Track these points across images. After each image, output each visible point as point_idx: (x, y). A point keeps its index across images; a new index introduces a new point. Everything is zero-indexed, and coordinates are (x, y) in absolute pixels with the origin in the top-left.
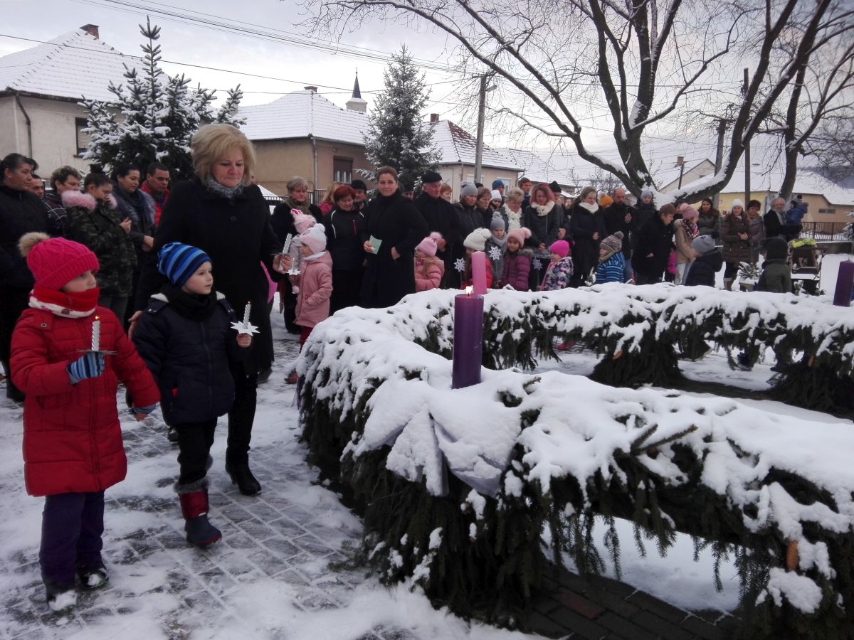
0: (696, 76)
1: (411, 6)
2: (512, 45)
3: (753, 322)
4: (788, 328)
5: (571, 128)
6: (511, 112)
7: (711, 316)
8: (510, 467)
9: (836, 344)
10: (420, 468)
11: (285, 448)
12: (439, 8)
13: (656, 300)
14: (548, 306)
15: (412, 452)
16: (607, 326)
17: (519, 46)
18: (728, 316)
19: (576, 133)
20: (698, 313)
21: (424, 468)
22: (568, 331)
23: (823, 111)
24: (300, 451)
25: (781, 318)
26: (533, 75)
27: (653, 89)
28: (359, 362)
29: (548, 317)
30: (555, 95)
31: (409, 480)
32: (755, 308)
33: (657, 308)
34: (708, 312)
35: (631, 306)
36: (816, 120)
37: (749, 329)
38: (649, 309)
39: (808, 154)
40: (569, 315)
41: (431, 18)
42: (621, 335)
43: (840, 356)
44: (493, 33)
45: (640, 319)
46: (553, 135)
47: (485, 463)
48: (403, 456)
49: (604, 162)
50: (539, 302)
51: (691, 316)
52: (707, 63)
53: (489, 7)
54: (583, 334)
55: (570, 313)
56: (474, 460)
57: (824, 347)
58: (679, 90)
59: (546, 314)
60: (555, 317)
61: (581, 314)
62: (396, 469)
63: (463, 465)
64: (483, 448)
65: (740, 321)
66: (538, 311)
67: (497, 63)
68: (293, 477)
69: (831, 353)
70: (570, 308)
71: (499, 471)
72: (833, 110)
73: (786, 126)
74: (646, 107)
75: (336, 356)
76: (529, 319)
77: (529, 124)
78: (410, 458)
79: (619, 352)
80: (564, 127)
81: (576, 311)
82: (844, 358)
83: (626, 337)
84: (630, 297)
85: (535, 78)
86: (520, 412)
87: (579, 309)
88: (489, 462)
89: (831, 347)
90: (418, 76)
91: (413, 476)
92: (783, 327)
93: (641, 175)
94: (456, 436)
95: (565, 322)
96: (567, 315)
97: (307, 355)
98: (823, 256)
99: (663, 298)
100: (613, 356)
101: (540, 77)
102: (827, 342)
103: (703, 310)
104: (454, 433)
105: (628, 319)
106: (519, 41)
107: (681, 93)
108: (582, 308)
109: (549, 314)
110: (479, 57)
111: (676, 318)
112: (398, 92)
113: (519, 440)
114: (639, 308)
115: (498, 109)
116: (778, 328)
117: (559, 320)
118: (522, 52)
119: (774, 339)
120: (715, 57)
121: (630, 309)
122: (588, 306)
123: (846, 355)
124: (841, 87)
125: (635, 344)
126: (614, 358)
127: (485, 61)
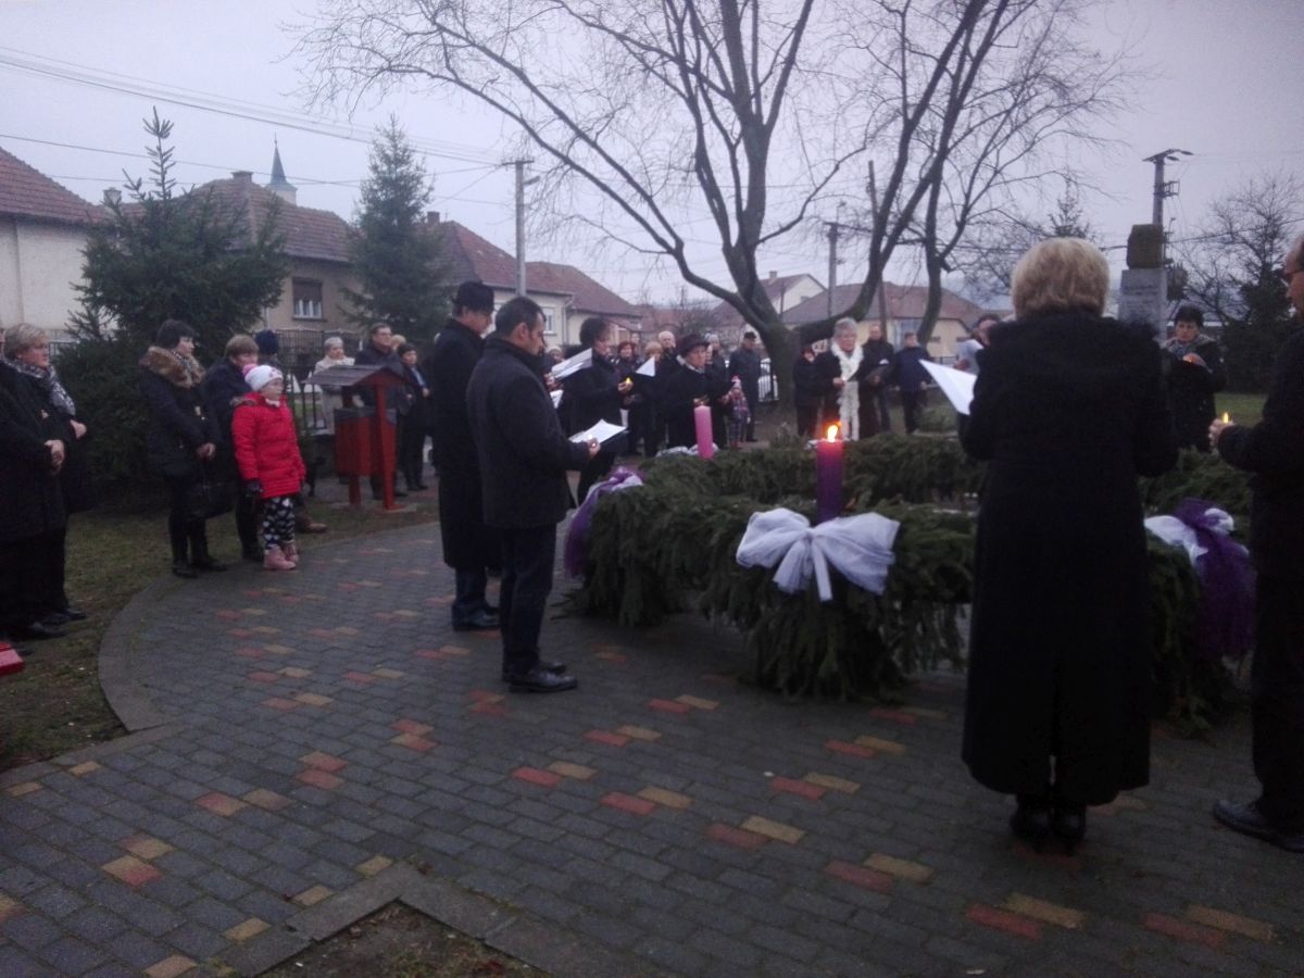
0: (828, 179)
1: (453, 77)
2: (588, 133)
5: (672, 243)
6: (586, 220)
12: (492, 81)
19: (678, 249)
23: (968, 217)
26: (615, 172)
30: (648, 199)
36: (960, 230)
41: (482, 95)
44: (562, 116)
46: (648, 252)
52: (839, 163)
58: (805, 197)
67: (571, 156)
72: (979, 214)
73: (925, 236)
74: (758, 216)
77: (612, 237)
80: (661, 242)
85: (620, 176)
90: (416, 159)
101: (625, 174)
106: (597, 128)
107: (809, 200)
110: (547, 147)
120: (850, 155)
124: (987, 187)
127: (554, 152)
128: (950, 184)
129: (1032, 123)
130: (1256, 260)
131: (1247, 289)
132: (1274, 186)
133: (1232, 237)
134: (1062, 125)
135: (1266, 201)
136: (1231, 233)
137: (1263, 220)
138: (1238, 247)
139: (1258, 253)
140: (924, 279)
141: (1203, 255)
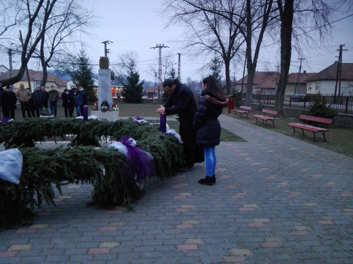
0: (3, 32)
23: (53, 51)
36: (52, 54)
73: (40, 56)
120: (11, 26)
124: (59, 43)
128: (47, 41)
129: (70, 26)
130: (130, 71)
131: (128, 78)
132: (132, 53)
133: (124, 65)
134: (78, 28)
135: (131, 56)
136: (124, 64)
137: (131, 61)
138: (126, 67)
139: (130, 69)
140: (41, 69)
141: (118, 68)
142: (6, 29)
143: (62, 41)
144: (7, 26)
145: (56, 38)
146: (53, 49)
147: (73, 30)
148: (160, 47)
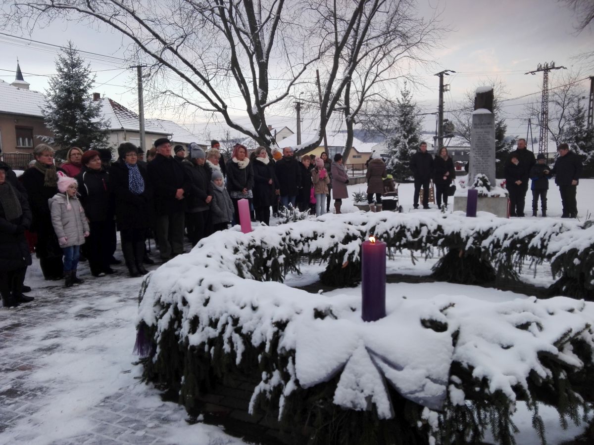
0: (300, 74)
1: (92, 12)
2: (172, 46)
3: (424, 232)
4: (445, 234)
5: (220, 105)
6: (173, 93)
7: (399, 231)
8: (450, 382)
9: (476, 241)
10: (369, 398)
11: (134, 392)
12: (115, 15)
13: (361, 223)
14: (296, 235)
15: (358, 385)
16: (336, 245)
17: (177, 47)
18: (409, 230)
19: (224, 109)
20: (391, 230)
21: (373, 398)
22: (312, 252)
23: (364, 97)
24: (151, 392)
25: (440, 228)
26: (189, 67)
27: (267, 81)
28: (242, 308)
29: (297, 243)
30: (207, 82)
31: (357, 410)
32: (424, 223)
33: (364, 228)
34: (397, 228)
35: (348, 229)
36: (361, 102)
37: (423, 237)
38: (359, 230)
39: (357, 123)
40: (311, 240)
41: (109, 22)
42: (345, 251)
43: (480, 249)
44: (157, 36)
45: (355, 238)
46: (208, 110)
47: (432, 383)
48: (350, 390)
49: (245, 129)
50: (289, 233)
51: (386, 232)
52: (306, 65)
53: (152, 17)
54: (323, 253)
55: (312, 239)
56: (423, 383)
57: (470, 243)
58: (289, 83)
59: (295, 241)
60: (301, 243)
61: (319, 238)
62: (344, 402)
63: (414, 388)
64: (428, 370)
65: (417, 232)
66: (290, 240)
67: (163, 57)
68: (166, 420)
69: (474, 247)
70: (311, 235)
71: (444, 387)
72: (369, 96)
73: (345, 106)
74: (265, 93)
75: (202, 304)
76: (287, 247)
77: (188, 102)
78: (357, 391)
79: (346, 263)
80: (215, 105)
81: (315, 237)
82: (483, 250)
83: (350, 251)
84: (345, 223)
85: (190, 69)
86: (450, 335)
87: (317, 235)
88: (435, 381)
89: (474, 243)
90: (84, 65)
91: (363, 404)
92: (441, 234)
93: (268, 138)
94: (402, 365)
95: (309, 246)
96: (309, 241)
97: (155, 306)
98: (399, 185)
99: (366, 222)
100: (342, 265)
101: (194, 70)
102: (471, 241)
103: (393, 227)
104: (400, 362)
105: (348, 239)
106: (177, 43)
108: (319, 234)
109: (298, 241)
110: (149, 53)
111: (377, 234)
112: (67, 76)
113: (455, 358)
114: (354, 230)
115: (163, 91)
116: (439, 235)
117: (304, 244)
118: (179, 51)
119: (437, 242)
120: (311, 62)
121: (348, 232)
122: (322, 232)
123: (484, 247)
124: (373, 82)
125: (356, 257)
126: (343, 267)
127: (154, 56)
128: (355, 81)
140: (345, 126)
142: (305, 68)
143: (378, 79)
144: (306, 62)
145: (369, 75)
146: (363, 93)
147: (396, 58)
148: (546, 70)
